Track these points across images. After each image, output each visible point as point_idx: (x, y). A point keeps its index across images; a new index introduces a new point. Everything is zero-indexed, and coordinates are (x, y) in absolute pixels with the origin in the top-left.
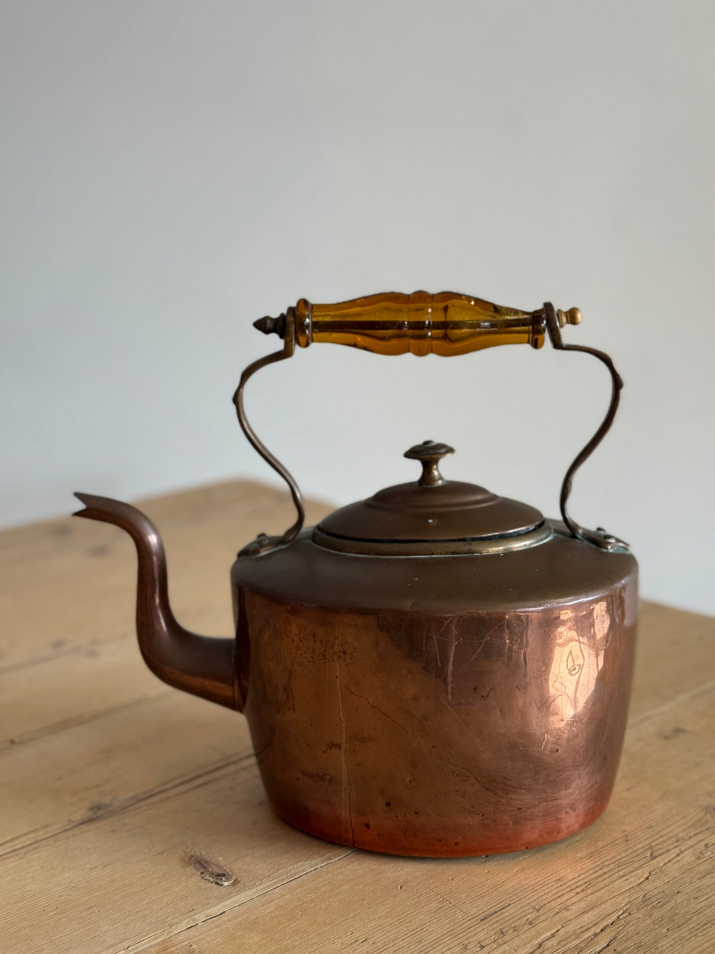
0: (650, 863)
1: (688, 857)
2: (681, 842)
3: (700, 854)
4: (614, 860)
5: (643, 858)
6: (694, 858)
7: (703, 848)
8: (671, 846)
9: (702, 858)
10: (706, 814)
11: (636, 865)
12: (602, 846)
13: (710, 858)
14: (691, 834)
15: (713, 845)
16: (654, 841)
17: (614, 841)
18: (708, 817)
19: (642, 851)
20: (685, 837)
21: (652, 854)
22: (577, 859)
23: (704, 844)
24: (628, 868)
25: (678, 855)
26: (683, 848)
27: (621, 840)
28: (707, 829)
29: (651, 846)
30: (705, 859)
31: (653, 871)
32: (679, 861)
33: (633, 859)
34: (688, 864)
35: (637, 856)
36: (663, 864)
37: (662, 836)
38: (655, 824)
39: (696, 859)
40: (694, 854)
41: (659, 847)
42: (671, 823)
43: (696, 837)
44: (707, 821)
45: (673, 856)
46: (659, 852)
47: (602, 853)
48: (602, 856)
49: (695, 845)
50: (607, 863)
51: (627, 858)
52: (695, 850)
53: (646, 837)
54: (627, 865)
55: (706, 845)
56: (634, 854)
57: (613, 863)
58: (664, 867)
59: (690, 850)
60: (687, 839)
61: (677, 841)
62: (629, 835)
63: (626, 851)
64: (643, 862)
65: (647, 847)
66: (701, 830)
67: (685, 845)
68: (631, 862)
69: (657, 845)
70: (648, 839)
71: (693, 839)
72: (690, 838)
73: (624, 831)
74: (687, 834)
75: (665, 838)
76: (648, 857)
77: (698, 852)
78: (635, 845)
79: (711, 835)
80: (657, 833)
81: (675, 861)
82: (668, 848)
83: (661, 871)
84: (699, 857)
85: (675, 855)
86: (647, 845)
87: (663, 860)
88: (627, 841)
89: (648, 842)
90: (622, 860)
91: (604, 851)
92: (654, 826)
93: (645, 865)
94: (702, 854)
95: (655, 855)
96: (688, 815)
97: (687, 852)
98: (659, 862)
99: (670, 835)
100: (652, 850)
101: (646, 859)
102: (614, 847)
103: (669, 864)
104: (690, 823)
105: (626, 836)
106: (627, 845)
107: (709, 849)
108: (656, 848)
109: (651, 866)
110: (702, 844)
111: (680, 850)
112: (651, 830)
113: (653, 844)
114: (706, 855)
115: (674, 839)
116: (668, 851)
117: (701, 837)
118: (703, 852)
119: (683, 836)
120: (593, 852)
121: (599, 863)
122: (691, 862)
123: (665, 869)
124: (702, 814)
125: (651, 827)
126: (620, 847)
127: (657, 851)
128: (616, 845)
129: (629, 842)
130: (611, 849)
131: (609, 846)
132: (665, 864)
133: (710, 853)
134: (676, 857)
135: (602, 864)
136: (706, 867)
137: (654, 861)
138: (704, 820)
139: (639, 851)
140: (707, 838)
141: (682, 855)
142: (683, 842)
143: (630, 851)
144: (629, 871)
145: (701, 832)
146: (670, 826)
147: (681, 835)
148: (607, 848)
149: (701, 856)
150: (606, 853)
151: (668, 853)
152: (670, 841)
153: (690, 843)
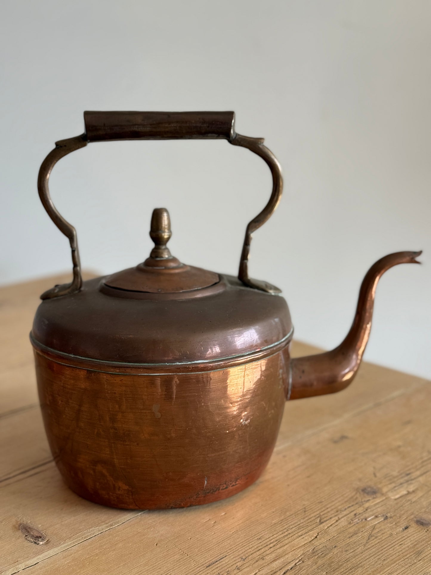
0: (319, 527)
1: (343, 522)
2: (339, 512)
3: (351, 520)
4: (296, 524)
5: (314, 524)
6: (347, 523)
7: (353, 517)
8: (333, 515)
9: (352, 523)
10: (356, 493)
11: (310, 528)
12: (289, 515)
13: (357, 523)
14: (346, 507)
15: (359, 514)
16: (322, 512)
17: (297, 512)
18: (358, 495)
19: (314, 518)
20: (342, 509)
21: (320, 521)
22: (272, 525)
23: (354, 514)
24: (305, 530)
25: (337, 521)
26: (340, 516)
27: (301, 511)
28: (357, 503)
29: (320, 515)
30: (354, 524)
31: (321, 532)
32: (337, 525)
33: (308, 524)
34: (343, 527)
35: (311, 522)
36: (327, 527)
37: (327, 508)
38: (323, 500)
39: (348, 524)
40: (347, 520)
41: (325, 515)
42: (334, 499)
43: (349, 509)
44: (357, 498)
45: (334, 522)
46: (325, 519)
47: (288, 520)
48: (289, 522)
49: (348, 514)
50: (291, 527)
51: (305, 523)
52: (348, 518)
53: (318, 509)
54: (304, 528)
55: (355, 514)
56: (309, 521)
57: (295, 527)
58: (327, 530)
59: (345, 518)
60: (344, 510)
61: (337, 511)
62: (306, 508)
63: (304, 518)
64: (314, 526)
65: (317, 516)
66: (352, 504)
67: (342, 514)
68: (306, 526)
69: (324, 514)
70: (318, 510)
71: (347, 510)
72: (345, 509)
73: (304, 505)
74: (343, 507)
75: (329, 510)
76: (318, 523)
77: (349, 519)
78: (310, 515)
79: (359, 507)
80: (325, 507)
81: (334, 525)
82: (330, 517)
83: (325, 532)
84: (350, 523)
85: (335, 521)
86: (318, 514)
87: (327, 524)
88: (305, 511)
89: (318, 512)
90: (301, 525)
91: (290, 518)
92: (323, 502)
93: (315, 528)
94: (352, 520)
95: (322, 521)
96: (345, 494)
97: (343, 519)
98: (324, 526)
99: (333, 507)
100: (321, 517)
101: (316, 524)
102: (297, 516)
103: (331, 528)
104: (346, 500)
105: (305, 508)
106: (305, 514)
107: (357, 517)
108: (323, 516)
109: (319, 528)
110: (353, 514)
111: (339, 518)
112: (321, 504)
113: (322, 514)
114: (355, 521)
115: (335, 510)
116: (331, 518)
117: (352, 509)
118: (353, 519)
119: (341, 508)
120: (283, 519)
121: (286, 527)
122: (345, 525)
123: (328, 530)
124: (354, 493)
125: (321, 502)
126: (300, 516)
127: (324, 518)
128: (298, 514)
129: (306, 513)
130: (294, 517)
131: (294, 515)
132: (328, 527)
133: (357, 520)
134: (335, 522)
135: (288, 527)
136: (354, 530)
137: (321, 526)
138: (355, 498)
139: (313, 519)
140: (356, 509)
141: (339, 521)
142: (341, 512)
143: (307, 518)
144: (305, 532)
145: (352, 506)
146: (333, 501)
147: (339, 507)
148: (292, 516)
149: (351, 522)
150: (291, 520)
151: (330, 520)
152: (332, 512)
153: (345, 513)
